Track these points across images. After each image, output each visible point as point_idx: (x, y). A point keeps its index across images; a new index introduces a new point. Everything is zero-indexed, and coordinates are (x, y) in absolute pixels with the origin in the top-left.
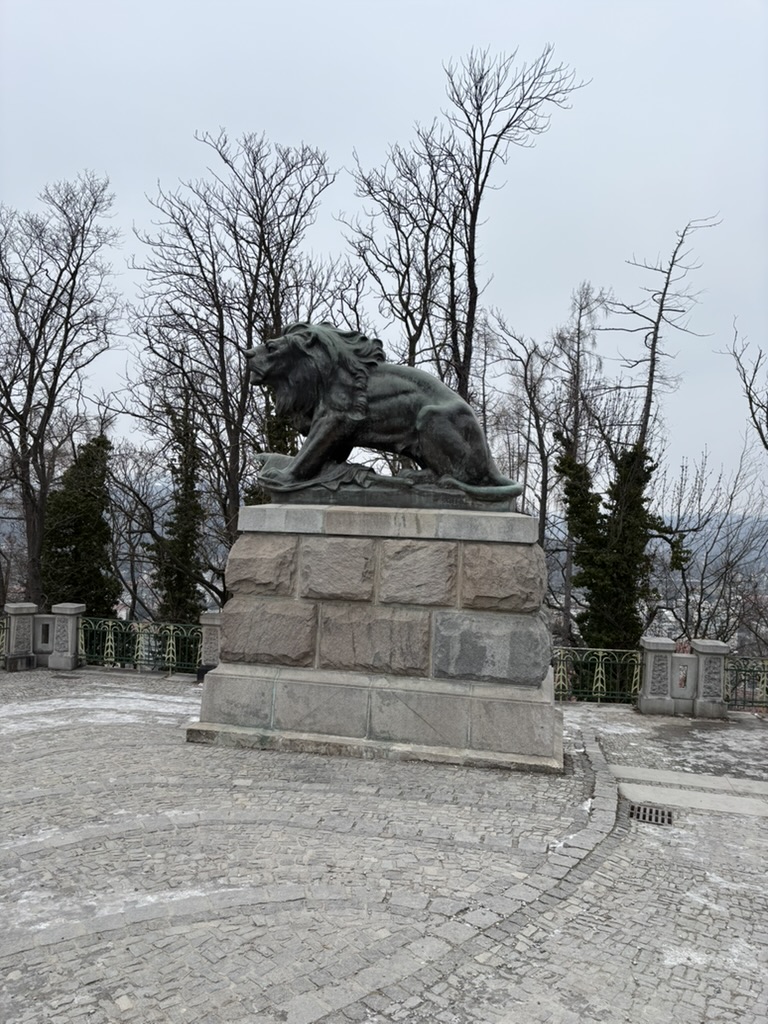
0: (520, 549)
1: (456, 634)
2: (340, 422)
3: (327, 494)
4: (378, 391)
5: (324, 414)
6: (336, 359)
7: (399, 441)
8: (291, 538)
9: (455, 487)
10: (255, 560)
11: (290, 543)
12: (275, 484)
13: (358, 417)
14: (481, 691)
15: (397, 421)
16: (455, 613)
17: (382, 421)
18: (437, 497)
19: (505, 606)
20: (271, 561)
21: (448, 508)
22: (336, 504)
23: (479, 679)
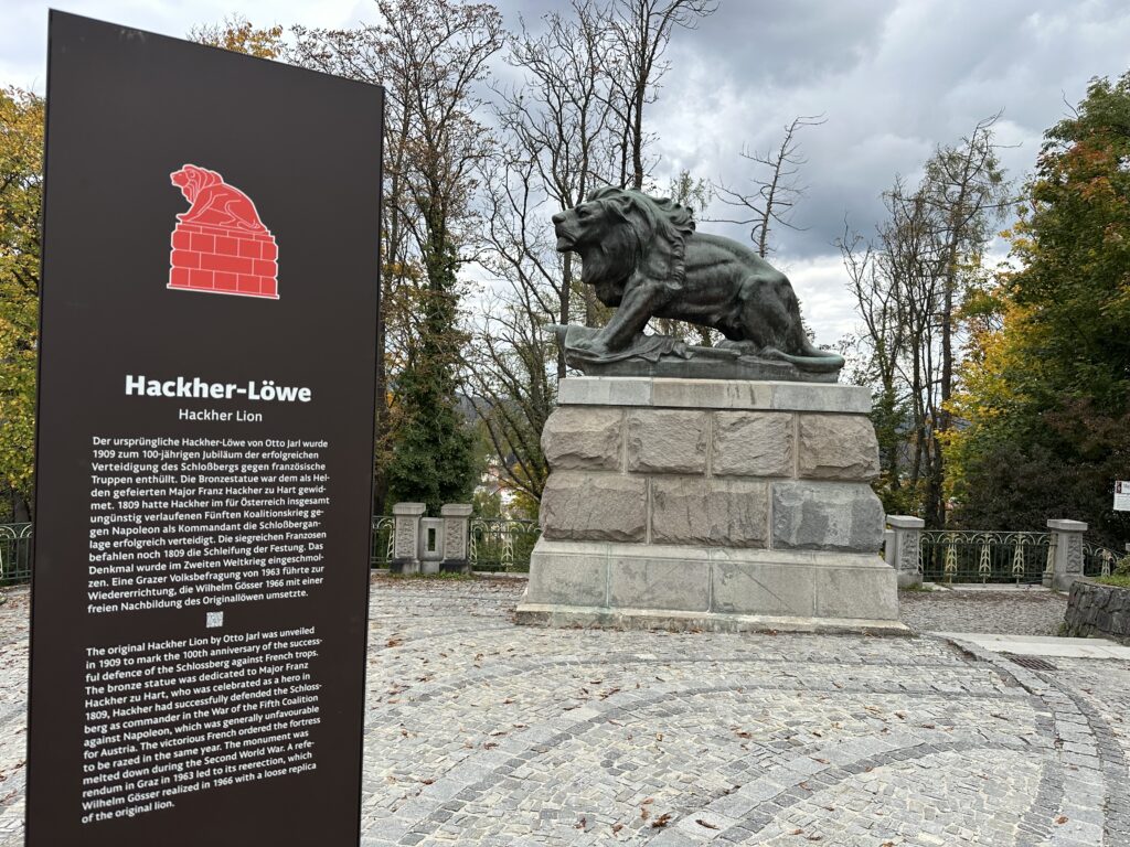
0: (858, 419)
1: (798, 504)
2: (658, 292)
3: (646, 366)
4: (696, 260)
5: (639, 283)
6: (654, 225)
7: (714, 312)
8: (616, 411)
9: (781, 358)
10: (581, 434)
11: (616, 416)
12: (591, 355)
13: (676, 286)
14: (824, 560)
15: (715, 292)
16: (793, 484)
17: (698, 291)
18: (763, 368)
19: (846, 475)
20: (599, 434)
21: (774, 379)
22: (655, 376)
23: (819, 548)
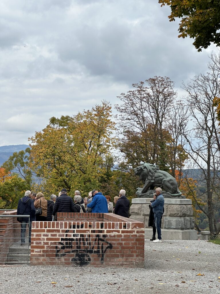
0: (178, 205)
1: (167, 220)
2: (150, 182)
3: (147, 196)
4: (156, 176)
5: (147, 181)
8: (141, 204)
9: (169, 194)
10: (134, 208)
11: (140, 205)
13: (153, 181)
14: (172, 230)
15: (160, 182)
16: (167, 217)
17: (157, 182)
18: (166, 196)
19: (175, 215)
20: (137, 209)
21: (167, 198)
22: (149, 198)
23: (171, 228)
